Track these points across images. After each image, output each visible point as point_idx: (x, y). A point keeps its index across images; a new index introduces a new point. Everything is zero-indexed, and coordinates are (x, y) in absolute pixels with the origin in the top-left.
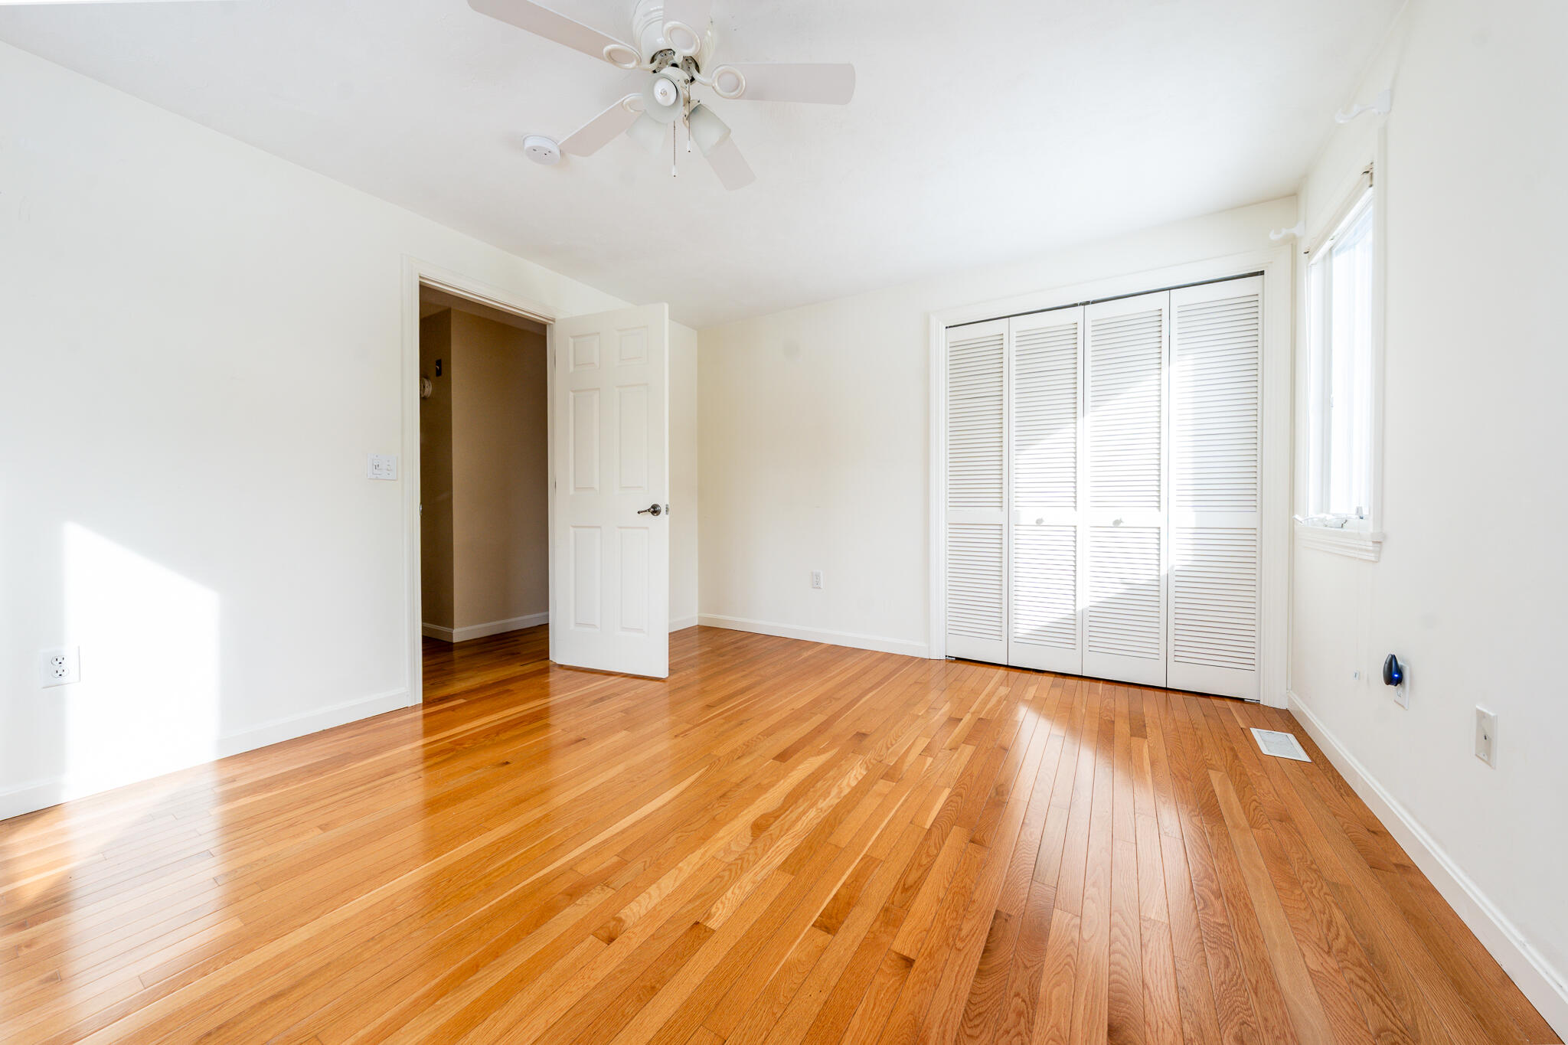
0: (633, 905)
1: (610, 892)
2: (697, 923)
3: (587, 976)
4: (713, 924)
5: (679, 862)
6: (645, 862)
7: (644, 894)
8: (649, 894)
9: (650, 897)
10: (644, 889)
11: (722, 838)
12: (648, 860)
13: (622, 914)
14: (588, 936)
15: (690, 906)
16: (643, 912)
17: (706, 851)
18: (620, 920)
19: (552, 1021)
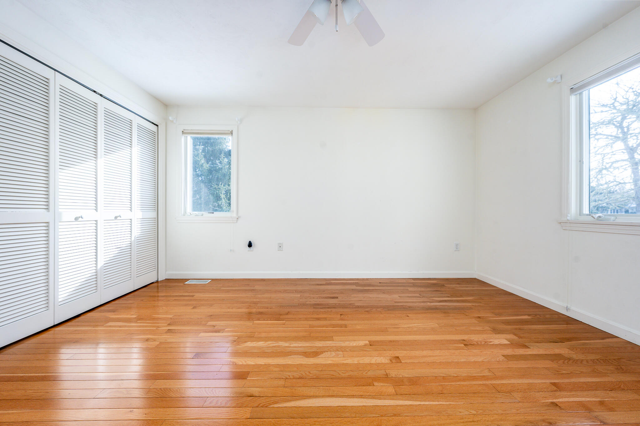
0: (384, 362)
1: (388, 371)
2: (370, 345)
3: (409, 354)
4: (367, 342)
5: (356, 364)
6: (366, 373)
7: (377, 362)
8: (375, 361)
9: (376, 360)
10: (376, 364)
11: (332, 361)
12: (364, 373)
13: (388, 362)
14: (403, 363)
15: (368, 350)
16: (382, 358)
17: (343, 360)
18: (391, 361)
19: (422, 351)
